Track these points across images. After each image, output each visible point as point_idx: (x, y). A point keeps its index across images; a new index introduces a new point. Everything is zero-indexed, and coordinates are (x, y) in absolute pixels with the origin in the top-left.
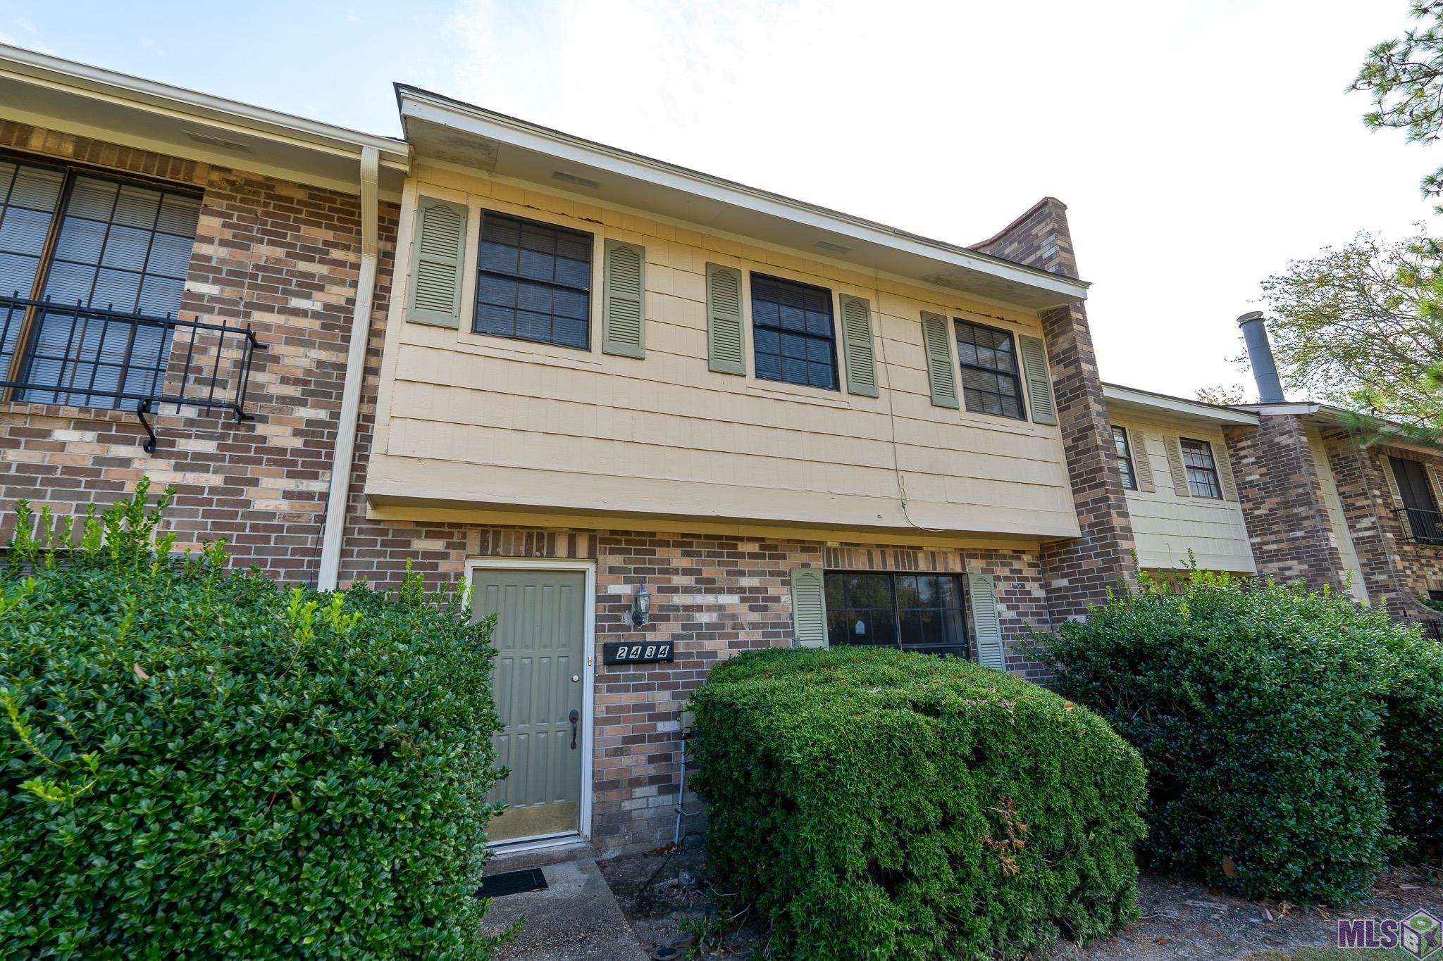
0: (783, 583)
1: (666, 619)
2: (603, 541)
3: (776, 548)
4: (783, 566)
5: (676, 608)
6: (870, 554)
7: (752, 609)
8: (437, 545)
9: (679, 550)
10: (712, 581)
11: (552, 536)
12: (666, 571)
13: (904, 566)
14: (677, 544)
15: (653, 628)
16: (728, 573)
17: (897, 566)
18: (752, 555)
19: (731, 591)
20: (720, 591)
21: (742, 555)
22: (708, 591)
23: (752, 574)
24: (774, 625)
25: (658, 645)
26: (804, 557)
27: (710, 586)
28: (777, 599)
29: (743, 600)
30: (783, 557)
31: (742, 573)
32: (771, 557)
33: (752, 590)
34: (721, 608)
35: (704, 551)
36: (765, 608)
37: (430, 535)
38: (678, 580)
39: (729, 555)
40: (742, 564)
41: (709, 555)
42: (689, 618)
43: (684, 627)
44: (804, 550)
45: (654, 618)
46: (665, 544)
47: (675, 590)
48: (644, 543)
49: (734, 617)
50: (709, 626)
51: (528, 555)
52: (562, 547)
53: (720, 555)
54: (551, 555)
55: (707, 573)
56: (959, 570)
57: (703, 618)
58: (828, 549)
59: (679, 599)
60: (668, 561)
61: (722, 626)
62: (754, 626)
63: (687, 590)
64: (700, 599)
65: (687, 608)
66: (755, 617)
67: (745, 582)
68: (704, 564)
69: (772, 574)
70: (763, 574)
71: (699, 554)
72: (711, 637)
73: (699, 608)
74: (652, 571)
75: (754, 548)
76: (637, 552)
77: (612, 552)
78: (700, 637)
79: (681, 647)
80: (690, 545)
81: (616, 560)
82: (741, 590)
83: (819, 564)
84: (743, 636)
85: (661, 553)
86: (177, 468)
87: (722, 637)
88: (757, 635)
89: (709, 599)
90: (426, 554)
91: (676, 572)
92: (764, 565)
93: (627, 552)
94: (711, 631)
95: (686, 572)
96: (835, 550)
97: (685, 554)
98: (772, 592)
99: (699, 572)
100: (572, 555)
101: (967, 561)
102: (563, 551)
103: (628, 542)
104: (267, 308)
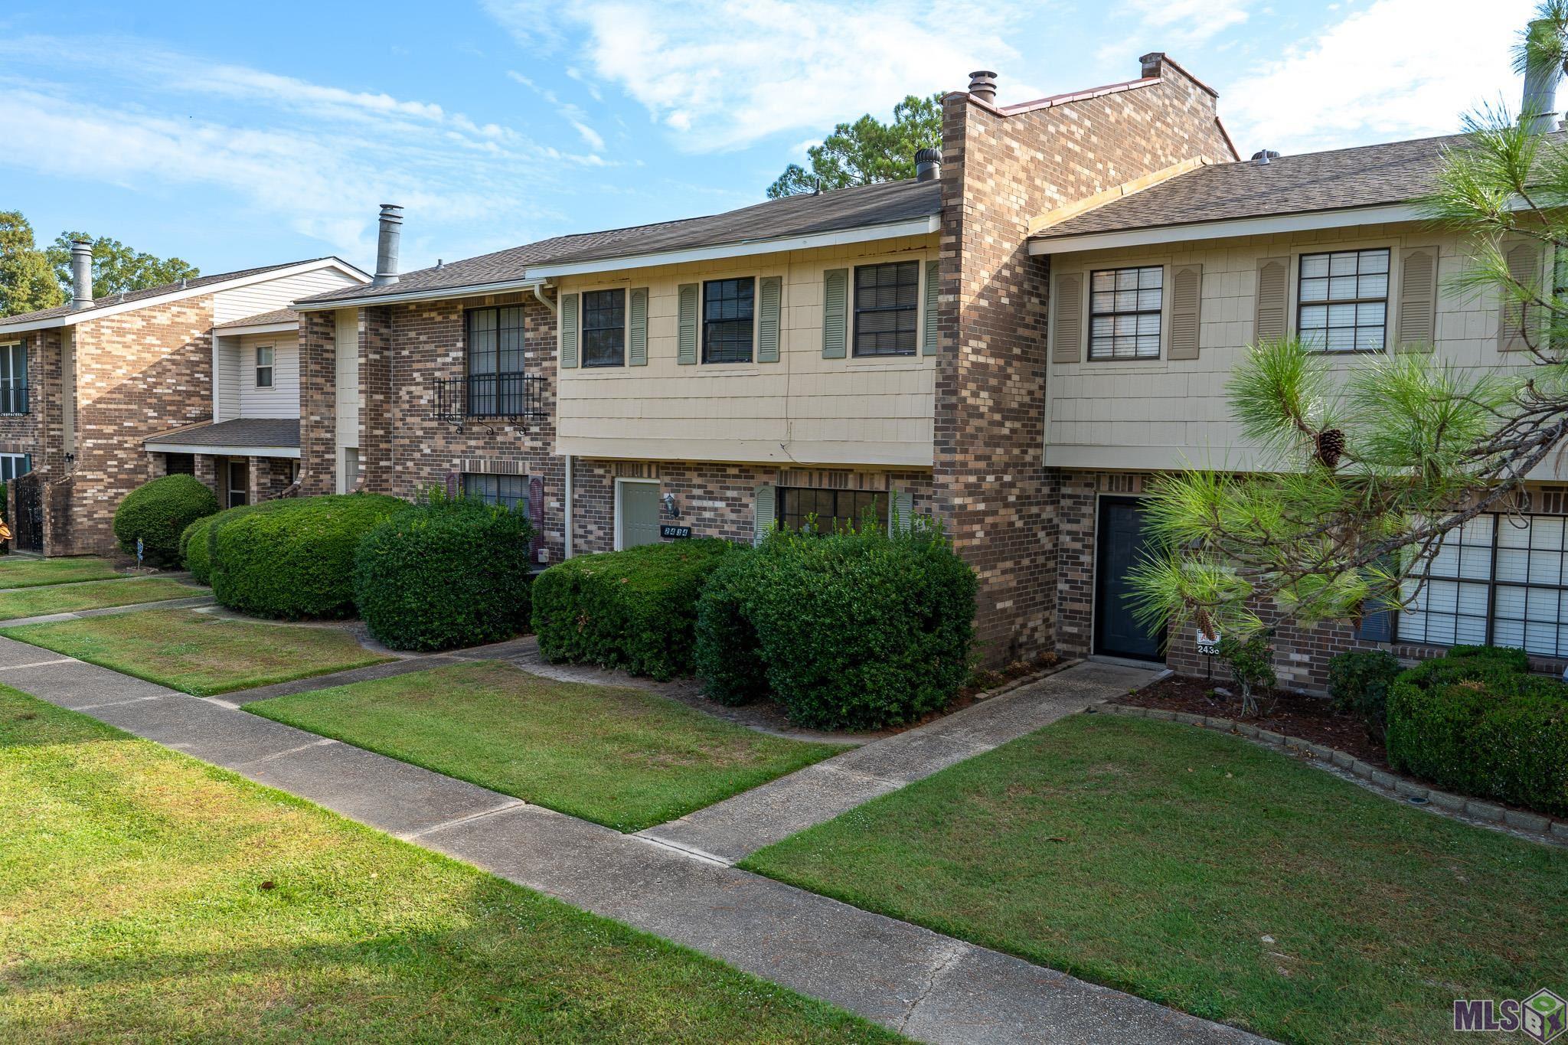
0: (752, 495)
1: (689, 514)
2: (663, 468)
3: (748, 471)
4: (752, 483)
5: (693, 508)
6: (811, 475)
7: (732, 511)
8: (602, 473)
9: (696, 473)
10: (712, 492)
11: (642, 466)
12: (689, 486)
13: (835, 485)
14: (696, 469)
15: (683, 519)
16: (721, 488)
17: (830, 485)
18: (735, 476)
19: (721, 499)
20: (715, 499)
21: (728, 476)
22: (710, 499)
23: (734, 489)
24: (744, 523)
25: (683, 528)
26: (765, 478)
27: (711, 496)
28: (747, 506)
29: (728, 505)
30: (752, 477)
31: (728, 488)
32: (746, 477)
33: (734, 499)
34: (715, 509)
35: (709, 473)
36: (739, 511)
37: (600, 467)
38: (695, 492)
39: (722, 476)
40: (729, 482)
41: (712, 476)
42: (700, 514)
43: (698, 519)
44: (766, 472)
45: (683, 513)
46: (689, 469)
47: (693, 497)
48: (679, 469)
49: (722, 515)
50: (709, 520)
51: (633, 476)
52: (645, 472)
53: (717, 476)
54: (641, 476)
55: (709, 488)
56: (882, 488)
57: (707, 515)
58: (781, 472)
59: (695, 503)
60: (691, 480)
61: (715, 521)
62: (733, 522)
63: (700, 498)
64: (705, 504)
65: (700, 508)
66: (733, 516)
67: (730, 494)
68: (708, 482)
69: (745, 489)
70: (739, 489)
71: (706, 475)
72: (710, 527)
73: (705, 509)
74: (683, 486)
75: (735, 471)
76: (677, 474)
77: (667, 474)
78: (704, 526)
79: (695, 531)
80: (701, 470)
81: (667, 479)
82: (727, 499)
83: (774, 482)
84: (726, 528)
85: (688, 475)
86: (532, 439)
87: (716, 527)
88: (734, 528)
89: (710, 504)
90: (600, 477)
91: (694, 486)
92: (741, 483)
93: (672, 476)
94: (710, 523)
95: (700, 487)
96: (786, 472)
97: (700, 475)
98: (744, 501)
99: (705, 487)
100: (649, 476)
101: (891, 481)
102: (645, 474)
103: (673, 468)
104: (545, 359)
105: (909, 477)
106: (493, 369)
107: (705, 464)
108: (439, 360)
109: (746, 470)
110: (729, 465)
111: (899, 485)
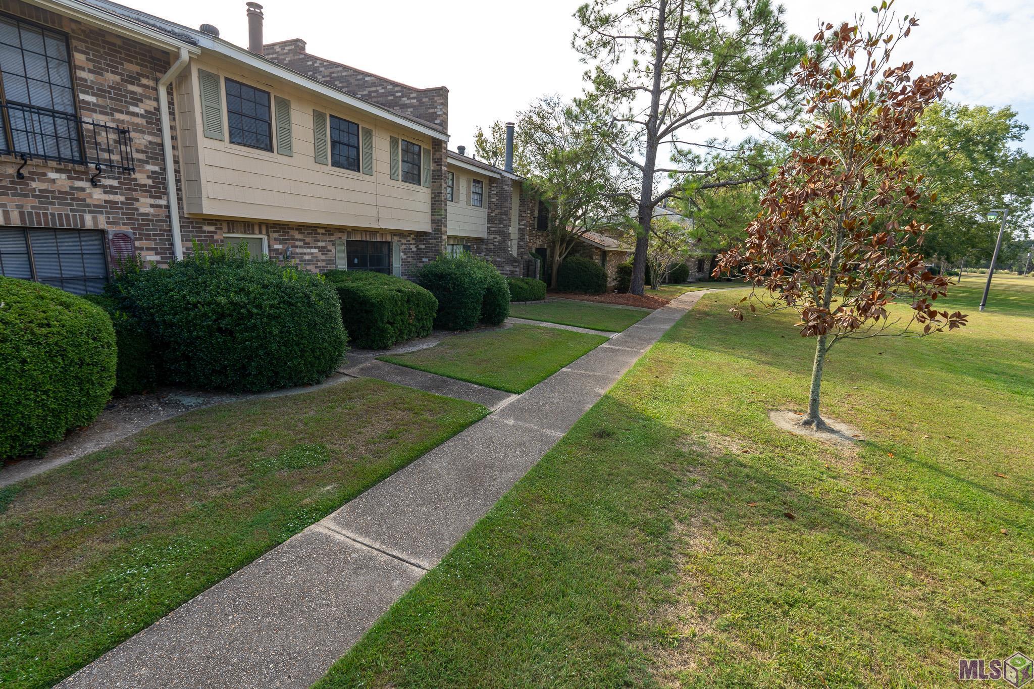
0: (333, 245)
1: (294, 258)
2: (271, 227)
3: (330, 231)
4: (333, 238)
5: (297, 254)
6: (362, 235)
7: (322, 254)
8: (212, 228)
9: (297, 232)
10: (309, 244)
11: (253, 225)
12: (293, 240)
13: (372, 238)
14: (297, 229)
16: (315, 241)
17: (370, 238)
18: (323, 234)
19: (315, 248)
20: (312, 247)
21: (319, 234)
23: (323, 241)
24: (330, 260)
26: (339, 235)
27: (308, 246)
28: (330, 251)
29: (319, 251)
30: (333, 235)
31: (319, 241)
32: (329, 235)
33: (323, 247)
34: (312, 254)
35: (306, 232)
36: (326, 254)
37: (209, 224)
38: (298, 243)
39: (315, 234)
40: (319, 237)
41: (308, 233)
42: (302, 257)
43: (300, 261)
44: (340, 232)
45: (290, 257)
46: (292, 229)
47: (296, 247)
48: (285, 228)
49: (317, 257)
50: (309, 260)
51: (245, 233)
52: (257, 230)
53: (311, 234)
54: (253, 233)
55: (307, 240)
56: (390, 240)
57: (307, 257)
58: (348, 233)
59: (298, 251)
60: (294, 236)
61: (313, 261)
62: (323, 260)
63: (301, 247)
64: (305, 250)
65: (301, 254)
66: (323, 257)
67: (320, 244)
68: (306, 237)
69: (329, 241)
70: (325, 241)
71: (304, 233)
72: (309, 264)
73: (305, 254)
74: (288, 240)
75: (322, 231)
76: (283, 232)
77: (275, 232)
78: (306, 264)
80: (301, 229)
81: (276, 235)
82: (319, 247)
83: (344, 238)
84: (319, 264)
85: (291, 232)
86: (106, 192)
87: (313, 264)
88: (324, 264)
89: (308, 250)
91: (297, 240)
92: (326, 238)
93: (280, 232)
94: (308, 262)
95: (300, 240)
96: (351, 231)
97: (299, 233)
98: (329, 248)
99: (304, 240)
100: (260, 233)
101: (393, 237)
102: (257, 231)
103: (280, 228)
105: (398, 236)
107: (304, 226)
109: (330, 230)
110: (318, 227)
111: (396, 238)
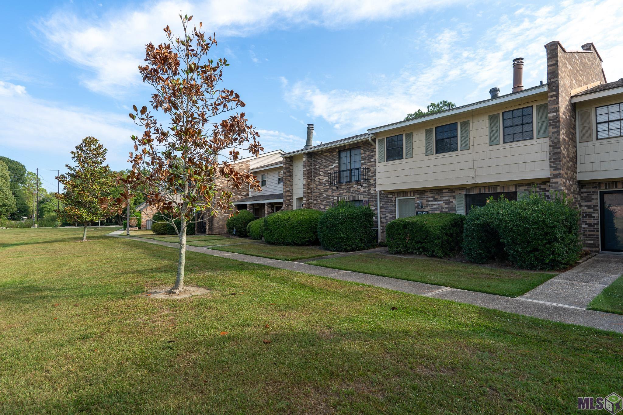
0: (454, 198)
1: (427, 207)
2: (416, 192)
3: (452, 190)
4: (454, 194)
5: (429, 205)
6: (480, 189)
7: (446, 204)
8: (391, 196)
10: (437, 199)
11: (407, 193)
12: (427, 198)
13: (492, 191)
14: (430, 192)
15: (425, 209)
16: (441, 197)
17: (489, 191)
19: (441, 201)
20: (439, 201)
21: (444, 193)
22: (436, 201)
23: (446, 197)
24: (451, 208)
25: (425, 212)
26: (460, 192)
27: (436, 200)
28: (452, 202)
29: (444, 203)
30: (454, 192)
31: (444, 197)
32: (451, 192)
33: (446, 200)
34: (439, 204)
35: (435, 192)
36: (449, 204)
37: (390, 194)
38: (430, 199)
39: (441, 193)
40: (444, 195)
41: (436, 193)
42: (432, 207)
44: (460, 190)
45: (425, 207)
46: (427, 192)
47: (429, 201)
48: (422, 192)
49: (442, 206)
50: (436, 208)
51: (404, 196)
54: (407, 196)
55: (436, 197)
56: (514, 190)
57: (435, 207)
58: (467, 189)
59: (430, 203)
60: (428, 195)
61: (439, 208)
62: (446, 208)
63: (432, 201)
64: (434, 203)
65: (431, 205)
66: (447, 206)
67: (444, 199)
68: (435, 195)
69: (451, 196)
70: (449, 196)
73: (434, 205)
74: (425, 198)
75: (447, 191)
76: (422, 194)
77: (417, 194)
78: (434, 210)
79: (430, 212)
80: (432, 191)
81: (418, 196)
82: (444, 200)
83: (464, 193)
84: (443, 210)
85: (426, 194)
86: (364, 188)
87: (439, 210)
88: (447, 210)
89: (436, 203)
90: (390, 197)
91: (429, 197)
92: (449, 194)
93: (420, 194)
94: (436, 209)
95: (431, 197)
96: (469, 189)
97: (432, 193)
98: (451, 200)
99: (434, 197)
100: (411, 196)
101: (518, 187)
102: (409, 195)
103: (420, 191)
104: (369, 162)
105: (526, 185)
106: (349, 168)
107: (434, 189)
108: (329, 167)
109: (452, 189)
110: (444, 189)
111: (522, 189)
